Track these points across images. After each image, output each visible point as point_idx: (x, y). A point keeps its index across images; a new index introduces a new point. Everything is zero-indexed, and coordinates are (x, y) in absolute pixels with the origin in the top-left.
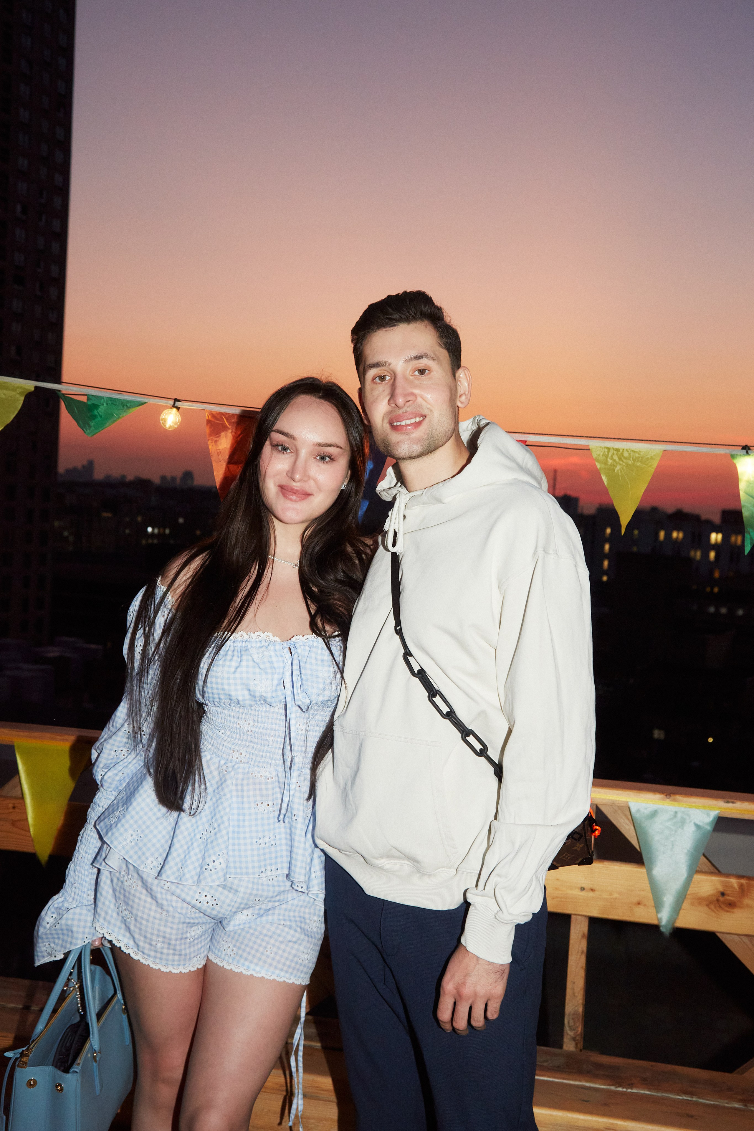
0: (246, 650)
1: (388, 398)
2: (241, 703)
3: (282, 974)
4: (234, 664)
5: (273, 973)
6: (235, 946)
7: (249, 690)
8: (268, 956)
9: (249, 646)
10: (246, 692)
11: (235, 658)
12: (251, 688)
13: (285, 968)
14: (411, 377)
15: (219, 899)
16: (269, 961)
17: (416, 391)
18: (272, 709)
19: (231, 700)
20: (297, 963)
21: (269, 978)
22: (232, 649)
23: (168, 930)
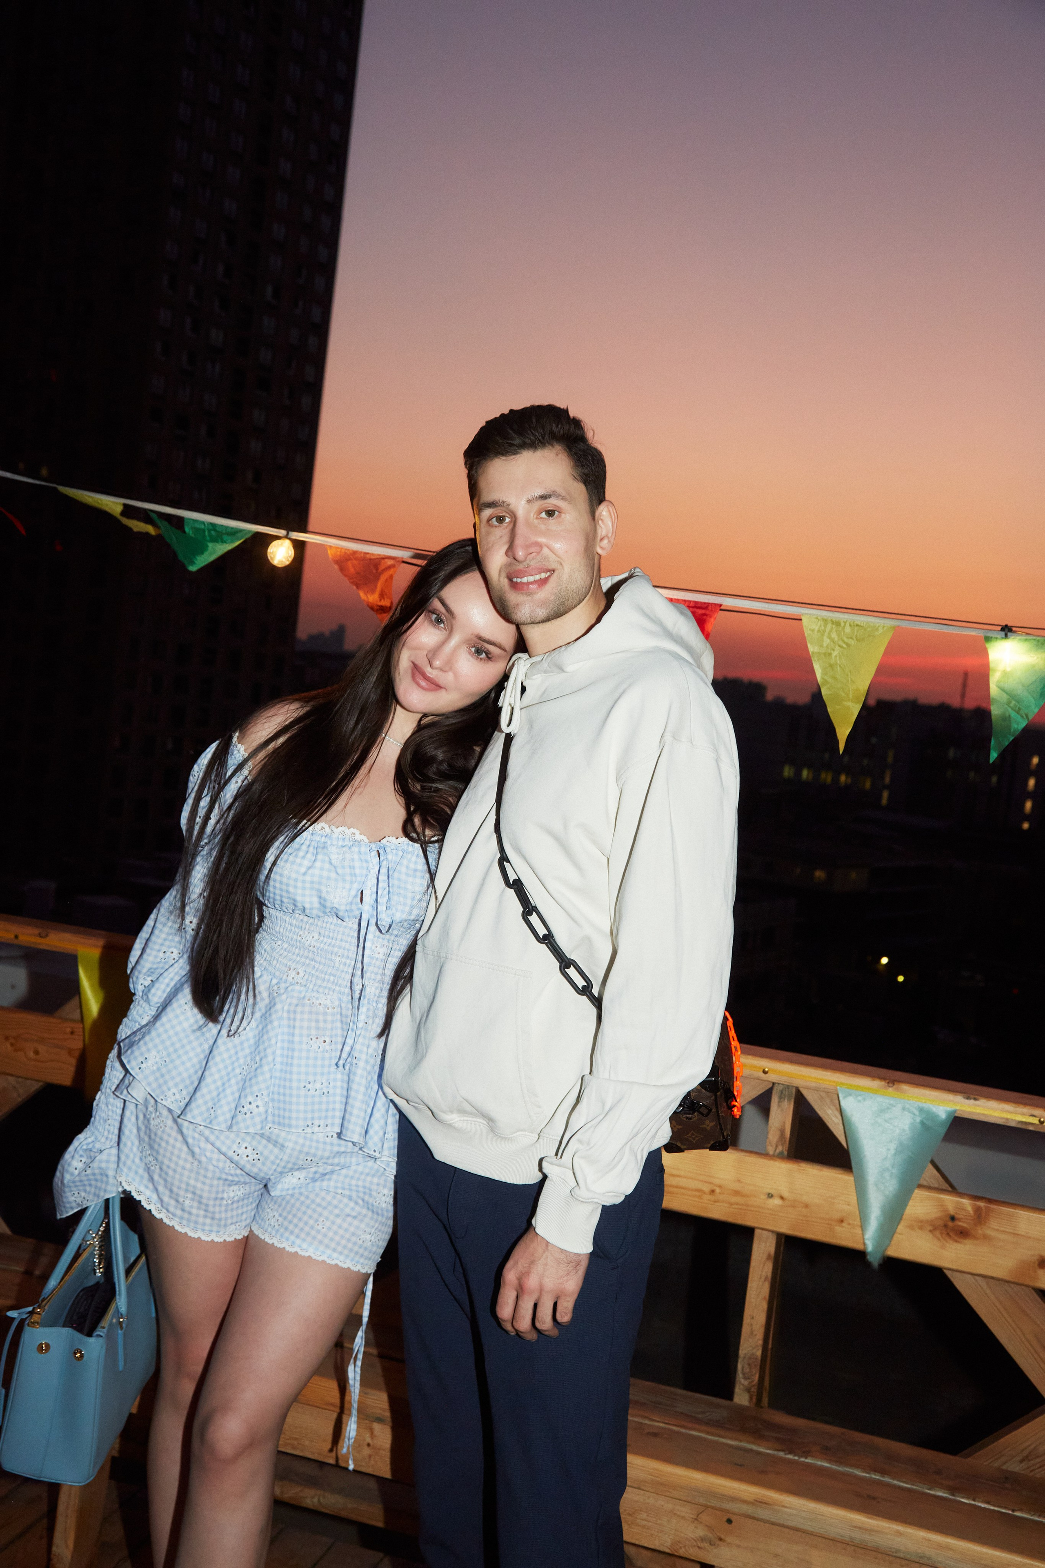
0: (324, 848)
1: (505, 548)
2: (307, 911)
3: (335, 1255)
4: (306, 863)
5: (323, 1253)
6: (280, 1215)
7: (320, 897)
8: (318, 1232)
9: (329, 842)
10: (315, 900)
11: (309, 856)
12: (324, 895)
13: (339, 1249)
14: (536, 521)
15: (262, 1154)
16: (319, 1237)
17: (542, 540)
18: (344, 923)
19: (295, 905)
20: (355, 1244)
21: (317, 1258)
22: (307, 843)
23: (199, 1185)
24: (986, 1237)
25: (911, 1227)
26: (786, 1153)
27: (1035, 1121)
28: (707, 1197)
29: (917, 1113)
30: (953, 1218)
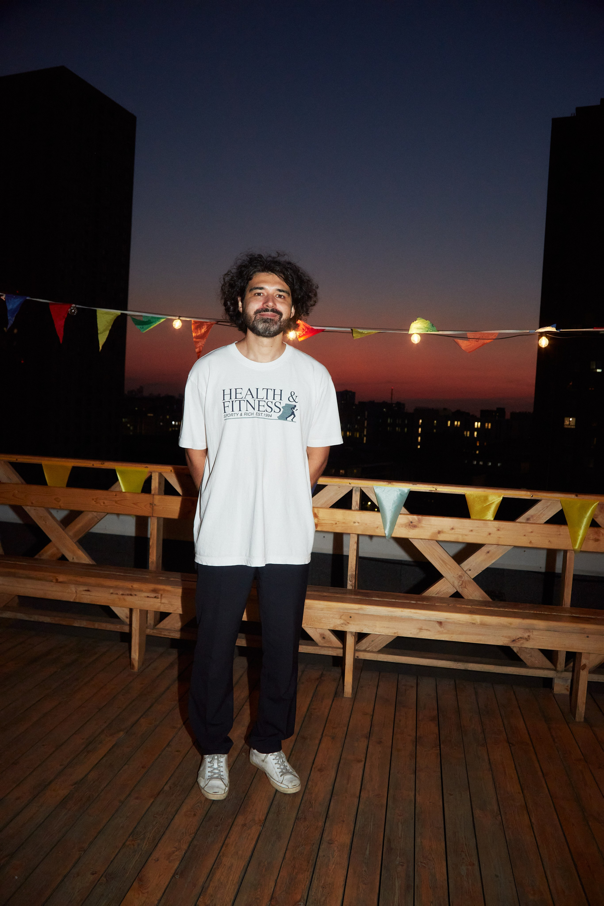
24: (422, 527)
25: (399, 527)
26: (358, 509)
27: (434, 489)
28: (334, 525)
29: (398, 491)
30: (411, 522)
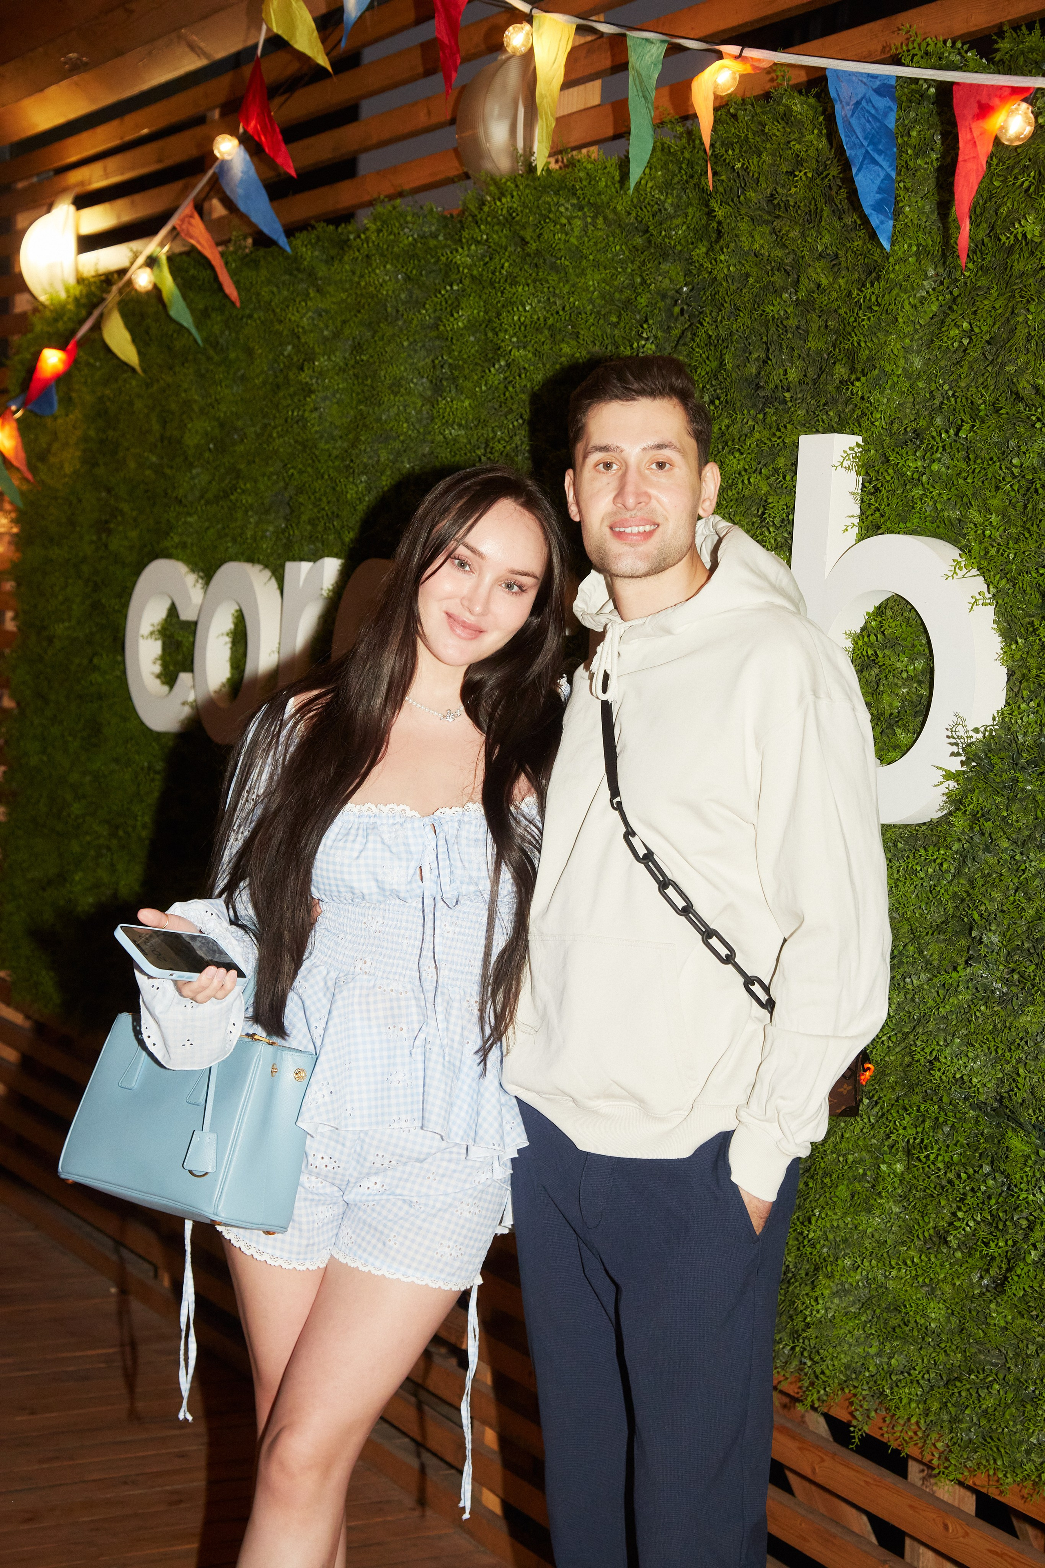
0: (374, 829)
1: (613, 495)
3: (410, 1272)
9: (379, 822)
10: (373, 884)
11: (359, 839)
14: (647, 471)
17: (651, 491)
18: (404, 903)
19: (352, 892)
